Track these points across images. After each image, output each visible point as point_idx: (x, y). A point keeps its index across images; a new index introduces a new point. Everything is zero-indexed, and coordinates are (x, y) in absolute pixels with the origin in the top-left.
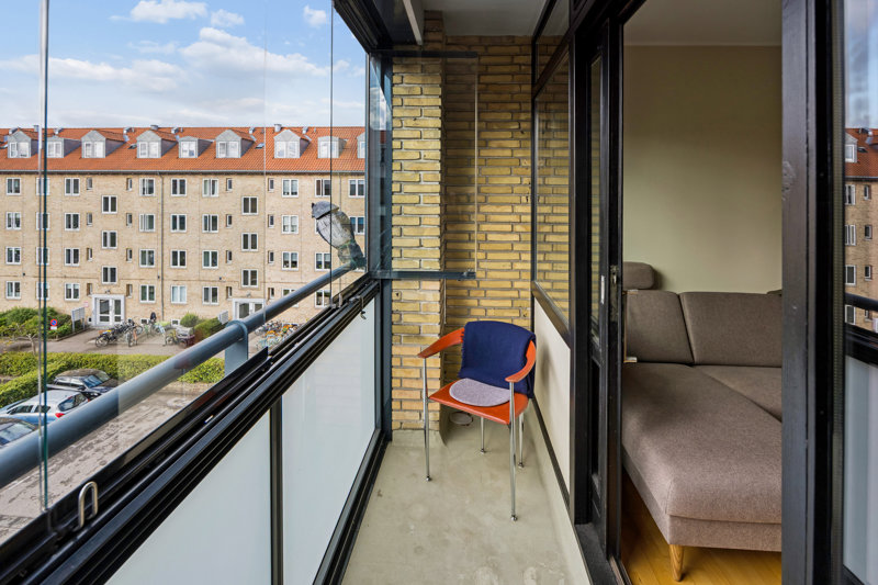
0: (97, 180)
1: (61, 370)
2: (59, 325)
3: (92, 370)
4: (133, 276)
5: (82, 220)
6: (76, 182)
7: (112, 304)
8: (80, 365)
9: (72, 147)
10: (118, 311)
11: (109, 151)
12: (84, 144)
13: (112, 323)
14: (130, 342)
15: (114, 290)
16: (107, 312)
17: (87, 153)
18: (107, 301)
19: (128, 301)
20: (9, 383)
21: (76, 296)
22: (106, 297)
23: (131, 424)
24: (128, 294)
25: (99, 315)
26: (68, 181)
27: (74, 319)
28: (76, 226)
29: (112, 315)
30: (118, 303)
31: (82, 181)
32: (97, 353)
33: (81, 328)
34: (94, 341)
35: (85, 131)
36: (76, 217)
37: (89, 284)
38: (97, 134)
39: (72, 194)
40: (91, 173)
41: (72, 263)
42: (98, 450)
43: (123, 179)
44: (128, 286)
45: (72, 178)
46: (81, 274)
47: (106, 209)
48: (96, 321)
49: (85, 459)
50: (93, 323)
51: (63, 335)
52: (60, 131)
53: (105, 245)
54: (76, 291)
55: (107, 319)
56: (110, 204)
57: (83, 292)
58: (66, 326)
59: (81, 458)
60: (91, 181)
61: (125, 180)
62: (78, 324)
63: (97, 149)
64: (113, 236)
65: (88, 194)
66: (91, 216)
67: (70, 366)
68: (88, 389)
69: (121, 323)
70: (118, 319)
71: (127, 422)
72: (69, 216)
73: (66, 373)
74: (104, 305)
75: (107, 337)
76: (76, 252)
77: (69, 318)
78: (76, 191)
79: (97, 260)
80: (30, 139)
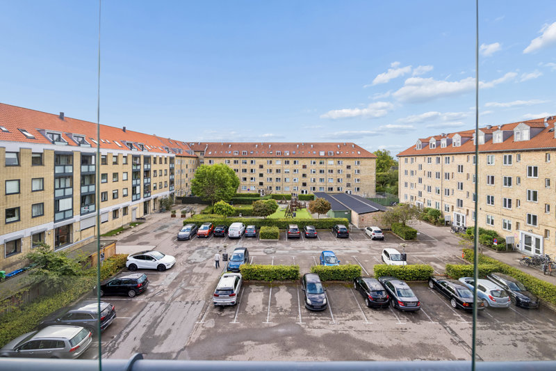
0: (523, 155)
1: (495, 271)
2: (499, 243)
3: (515, 280)
4: (550, 224)
5: (514, 181)
6: (510, 157)
7: (533, 240)
8: (507, 273)
9: (508, 135)
10: (538, 246)
11: (532, 136)
12: (515, 133)
13: (533, 253)
14: (545, 271)
15: (535, 230)
16: (530, 244)
17: (517, 138)
18: (530, 237)
19: (546, 241)
20: (467, 266)
21: (509, 228)
22: (529, 234)
23: (538, 331)
24: (546, 236)
25: (524, 245)
26: (505, 157)
27: (508, 242)
28: (510, 184)
29: (533, 247)
30: (538, 240)
31: (514, 156)
32: (520, 269)
33: (510, 249)
34: (519, 261)
35: (516, 124)
36: (510, 179)
37: (518, 223)
38: (524, 125)
39: (508, 164)
40: (520, 151)
41: (507, 208)
42: (512, 334)
43: (543, 154)
44: (546, 231)
45: (508, 155)
46: (513, 215)
47: (530, 175)
48: (522, 247)
49: (503, 334)
50: (520, 249)
51: (501, 250)
52: (501, 127)
53: (529, 199)
54: (510, 226)
55: (530, 249)
56: (533, 171)
57: (514, 227)
58: (502, 245)
59: (501, 331)
60: (520, 156)
61: (545, 154)
62: (510, 246)
63: (524, 135)
64: (535, 193)
65: (517, 165)
66: (519, 179)
67: (500, 270)
68: (509, 290)
69: (540, 255)
70: (538, 252)
71: (537, 328)
72: (505, 178)
73: (499, 274)
74: (528, 239)
75: (528, 261)
76: (510, 201)
77: (504, 240)
78: (510, 163)
79: (523, 208)
80: (484, 134)
